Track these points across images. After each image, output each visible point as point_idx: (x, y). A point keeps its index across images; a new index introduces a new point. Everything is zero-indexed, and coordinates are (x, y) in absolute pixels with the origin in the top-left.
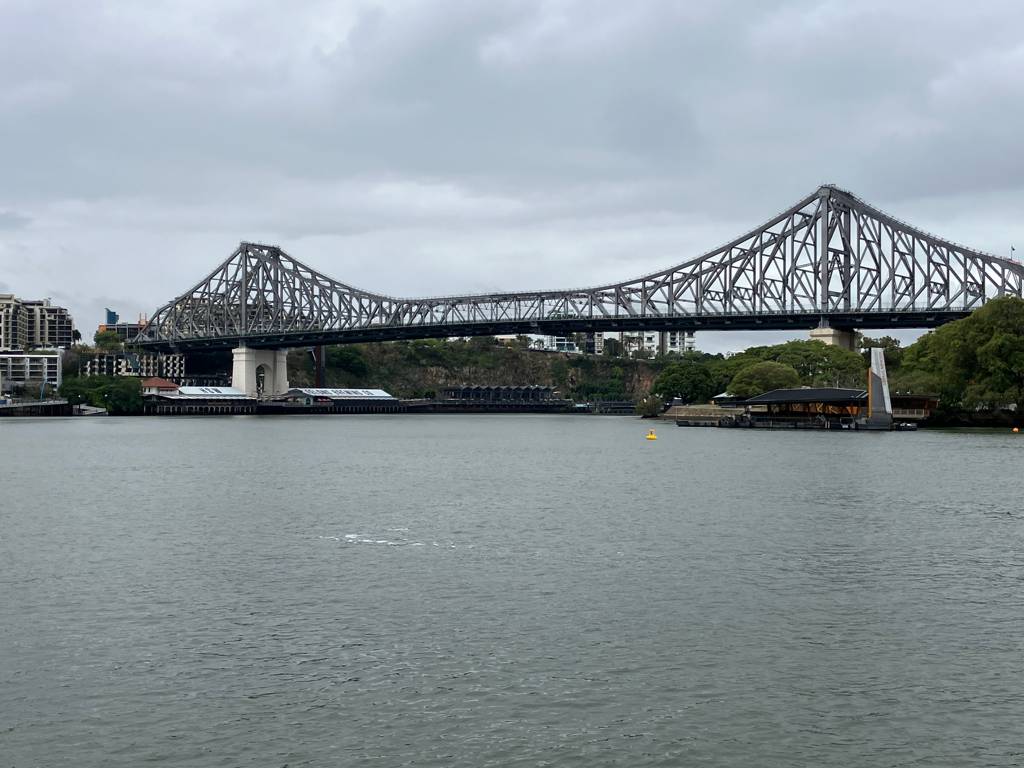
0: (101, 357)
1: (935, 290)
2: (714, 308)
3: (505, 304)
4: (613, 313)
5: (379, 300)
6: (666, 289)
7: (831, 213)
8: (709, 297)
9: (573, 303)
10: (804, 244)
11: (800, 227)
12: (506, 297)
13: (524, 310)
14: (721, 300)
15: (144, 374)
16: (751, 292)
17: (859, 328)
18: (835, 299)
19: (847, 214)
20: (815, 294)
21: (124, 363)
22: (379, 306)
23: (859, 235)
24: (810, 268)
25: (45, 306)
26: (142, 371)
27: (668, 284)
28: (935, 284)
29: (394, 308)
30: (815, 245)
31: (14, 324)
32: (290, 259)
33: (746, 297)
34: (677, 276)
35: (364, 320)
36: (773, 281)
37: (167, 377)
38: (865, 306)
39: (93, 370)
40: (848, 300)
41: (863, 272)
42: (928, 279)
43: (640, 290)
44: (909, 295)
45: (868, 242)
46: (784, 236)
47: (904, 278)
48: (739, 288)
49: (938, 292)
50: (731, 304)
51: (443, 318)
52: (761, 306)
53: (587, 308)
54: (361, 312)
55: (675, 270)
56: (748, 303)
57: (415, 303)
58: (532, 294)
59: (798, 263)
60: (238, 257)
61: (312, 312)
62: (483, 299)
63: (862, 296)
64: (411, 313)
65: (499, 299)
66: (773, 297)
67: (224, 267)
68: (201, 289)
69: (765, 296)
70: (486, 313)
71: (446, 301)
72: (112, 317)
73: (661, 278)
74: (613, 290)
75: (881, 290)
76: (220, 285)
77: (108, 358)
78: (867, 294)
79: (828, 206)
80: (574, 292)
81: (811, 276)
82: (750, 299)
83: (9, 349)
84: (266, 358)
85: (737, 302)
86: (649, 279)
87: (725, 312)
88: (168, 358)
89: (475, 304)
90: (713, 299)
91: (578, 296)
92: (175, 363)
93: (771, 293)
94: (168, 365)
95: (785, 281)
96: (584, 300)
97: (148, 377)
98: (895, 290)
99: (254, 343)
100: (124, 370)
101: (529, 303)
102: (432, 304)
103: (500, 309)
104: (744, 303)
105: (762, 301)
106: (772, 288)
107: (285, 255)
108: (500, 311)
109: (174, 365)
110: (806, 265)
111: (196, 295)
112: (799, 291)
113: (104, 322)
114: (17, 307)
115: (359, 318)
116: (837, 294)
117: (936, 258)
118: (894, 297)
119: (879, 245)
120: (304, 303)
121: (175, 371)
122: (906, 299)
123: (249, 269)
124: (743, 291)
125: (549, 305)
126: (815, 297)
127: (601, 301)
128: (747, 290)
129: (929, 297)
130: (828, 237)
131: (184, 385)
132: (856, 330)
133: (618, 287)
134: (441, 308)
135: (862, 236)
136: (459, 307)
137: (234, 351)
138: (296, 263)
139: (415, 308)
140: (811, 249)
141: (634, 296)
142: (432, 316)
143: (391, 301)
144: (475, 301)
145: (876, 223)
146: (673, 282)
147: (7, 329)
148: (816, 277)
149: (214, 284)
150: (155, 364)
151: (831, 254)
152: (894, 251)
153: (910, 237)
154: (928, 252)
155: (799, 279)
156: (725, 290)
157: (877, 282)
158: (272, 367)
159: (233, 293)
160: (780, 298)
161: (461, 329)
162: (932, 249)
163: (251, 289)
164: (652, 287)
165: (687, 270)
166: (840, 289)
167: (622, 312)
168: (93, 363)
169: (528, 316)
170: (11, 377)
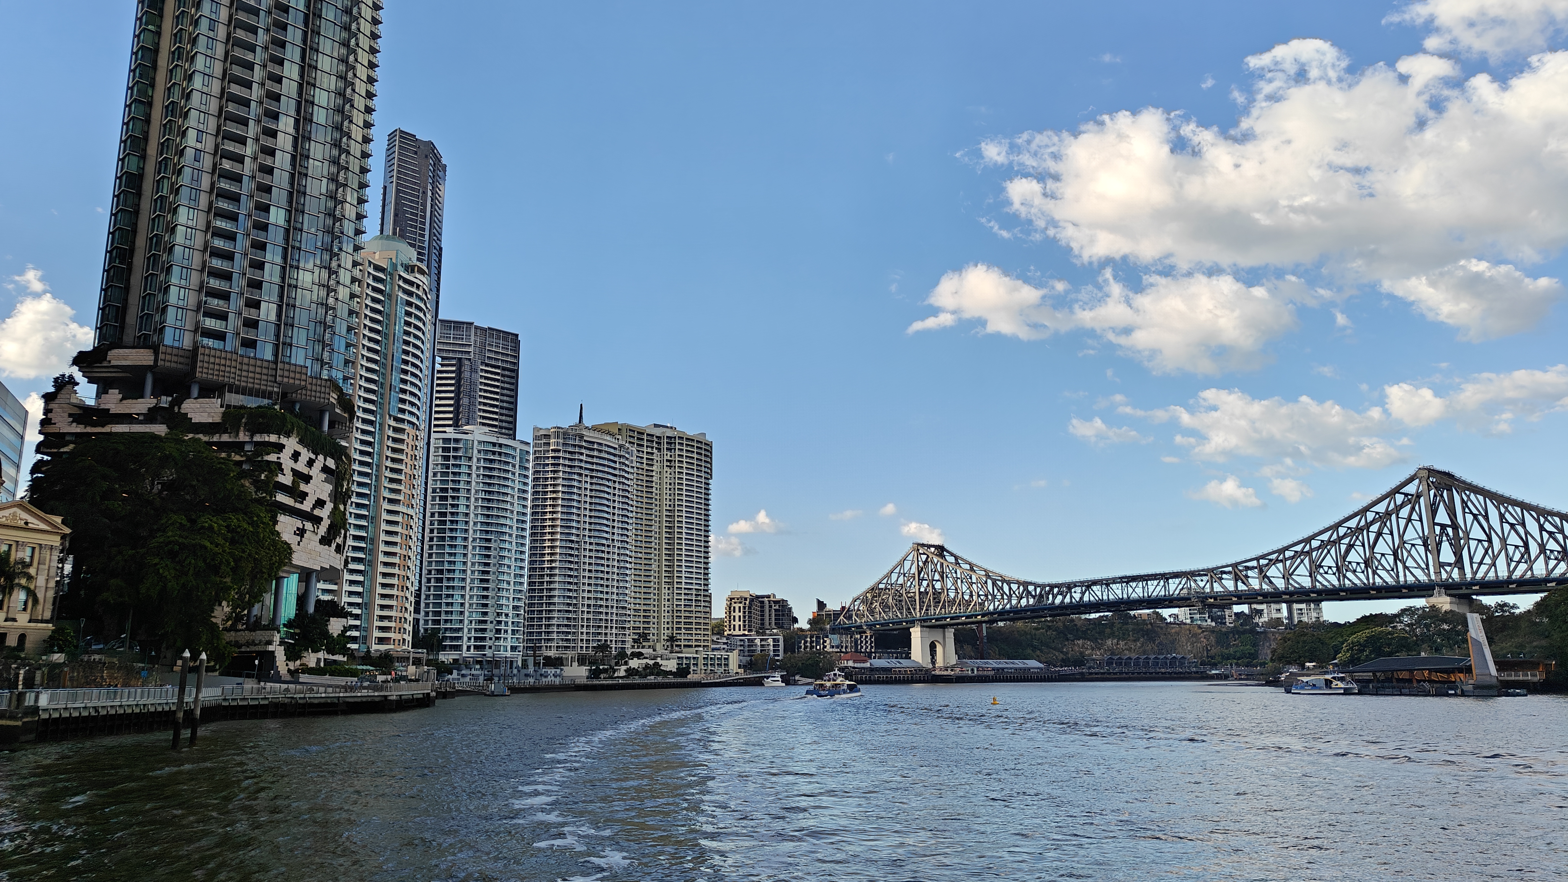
0: (811, 637)
1: (1552, 557)
2: (1328, 581)
3: (1134, 584)
4: (1232, 589)
5: (1026, 584)
6: (1280, 565)
7: (1432, 493)
8: (1321, 571)
9: (1195, 581)
10: (1409, 520)
11: (1402, 506)
12: (1134, 579)
13: (1151, 589)
14: (1334, 574)
15: (844, 650)
16: (1363, 566)
17: (1477, 595)
18: (1448, 569)
19: (1450, 490)
20: (1427, 565)
21: (828, 642)
22: (1026, 589)
23: (1464, 509)
24: (1420, 542)
25: (772, 599)
26: (842, 647)
27: (1281, 561)
28: (1552, 551)
29: (1038, 590)
30: (1421, 520)
31: (750, 612)
32: (952, 554)
33: (1359, 570)
34: (1288, 554)
35: (1014, 602)
36: (1383, 555)
37: (861, 652)
38: (1480, 575)
39: (806, 647)
40: (1462, 569)
41: (1473, 544)
42: (1542, 548)
43: (1256, 568)
44: (1526, 562)
45: (1475, 516)
46: (1388, 514)
47: (1517, 547)
48: (1350, 563)
49: (1556, 559)
50: (1345, 576)
51: (1081, 598)
52: (1374, 578)
53: (1208, 585)
54: (1011, 596)
55: (1287, 548)
56: (1361, 576)
57: (1056, 586)
58: (1157, 575)
59: (1405, 538)
60: (912, 555)
61: (971, 596)
62: (1114, 581)
63: (1475, 566)
64: (1053, 594)
65: (1128, 580)
66: (1384, 569)
67: (901, 563)
68: (885, 581)
69: (1377, 568)
70: (1118, 592)
71: (1081, 584)
72: (821, 605)
73: (1274, 556)
74: (1230, 569)
75: (1495, 558)
76: (899, 577)
77: (817, 637)
78: (1481, 563)
79: (1429, 485)
80: (1195, 571)
81: (1422, 549)
82: (1363, 572)
83: (746, 633)
84: (937, 635)
85: (1349, 575)
86: (1263, 557)
87: (1340, 584)
88: (861, 637)
89: (1107, 585)
90: (1326, 573)
91: (1200, 575)
92: (867, 643)
93: (1382, 565)
94: (862, 642)
95: (1395, 554)
96: (1205, 578)
97: (846, 653)
98: (1509, 560)
99: (927, 624)
100: (828, 647)
101: (1156, 582)
102: (1070, 586)
103: (1130, 588)
104: (1357, 576)
105: (1374, 573)
106: (1383, 561)
107: (948, 552)
108: (1130, 590)
109: (867, 642)
110: (1413, 539)
111: (882, 586)
112: (1410, 563)
113: (815, 609)
114: (752, 601)
115: (1010, 600)
116: (1449, 565)
117: (1548, 526)
118: (1509, 565)
119: (1486, 518)
120: (964, 589)
121: (867, 647)
122: (1523, 567)
123: (921, 564)
124: (1354, 565)
125: (1173, 584)
126: (1428, 568)
127: (1221, 579)
128: (1358, 564)
129: (1547, 564)
130: (1434, 512)
131: (875, 658)
132: (1474, 597)
133: (1235, 565)
134: (1078, 590)
135: (1467, 510)
136: (1094, 588)
137: (911, 630)
138: (956, 558)
139: (1056, 590)
140: (1418, 525)
141: (1250, 573)
142: (1071, 597)
143: (1036, 585)
144: (1106, 583)
145: (1481, 498)
146: (1286, 559)
147: (744, 617)
148: (1427, 549)
149: (894, 577)
150: (851, 642)
151: (1438, 529)
152: (1502, 522)
153: (1518, 510)
154: (1538, 521)
155: (1409, 552)
156: (1337, 564)
157: (1490, 551)
158: (941, 640)
159: (909, 583)
160: (1393, 570)
161: (1097, 606)
162: (1542, 520)
163: (923, 579)
164: (1267, 565)
165: (1298, 548)
166: (1452, 559)
167: (1241, 587)
168: (806, 642)
169: (1155, 594)
170: (746, 654)
